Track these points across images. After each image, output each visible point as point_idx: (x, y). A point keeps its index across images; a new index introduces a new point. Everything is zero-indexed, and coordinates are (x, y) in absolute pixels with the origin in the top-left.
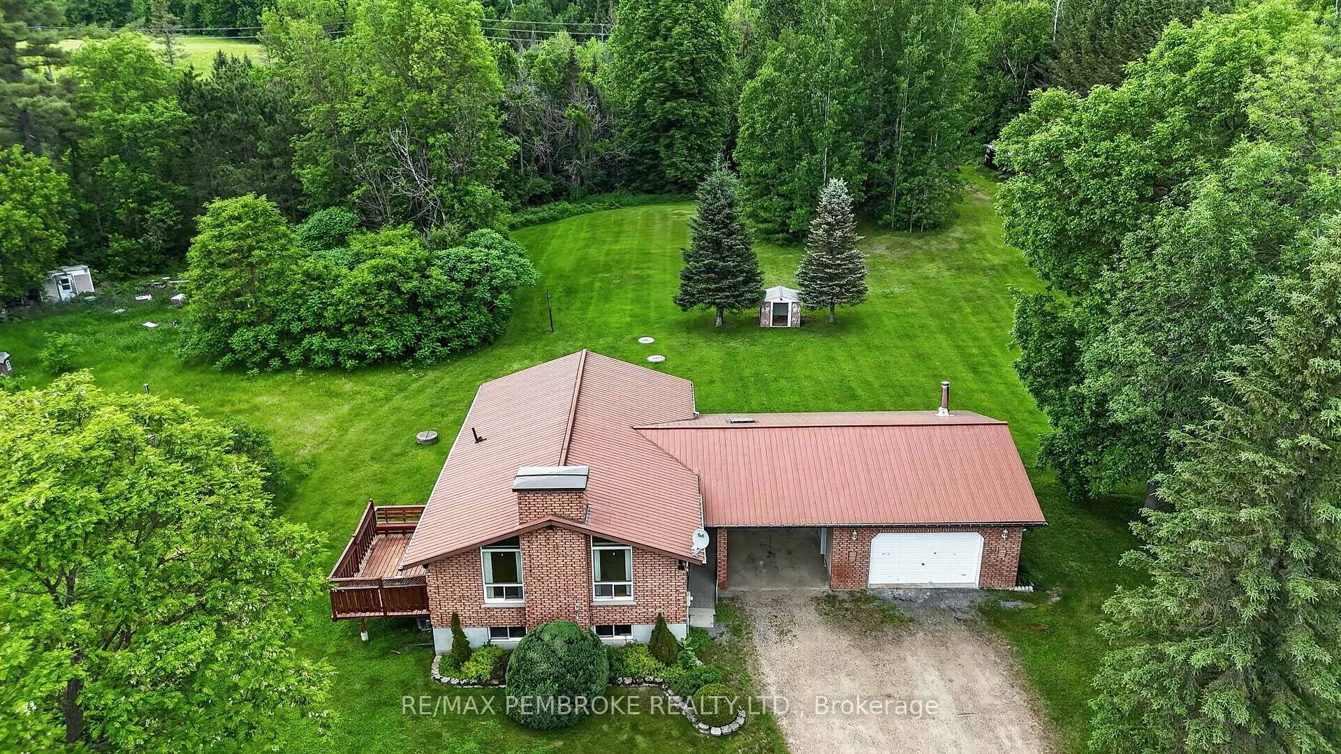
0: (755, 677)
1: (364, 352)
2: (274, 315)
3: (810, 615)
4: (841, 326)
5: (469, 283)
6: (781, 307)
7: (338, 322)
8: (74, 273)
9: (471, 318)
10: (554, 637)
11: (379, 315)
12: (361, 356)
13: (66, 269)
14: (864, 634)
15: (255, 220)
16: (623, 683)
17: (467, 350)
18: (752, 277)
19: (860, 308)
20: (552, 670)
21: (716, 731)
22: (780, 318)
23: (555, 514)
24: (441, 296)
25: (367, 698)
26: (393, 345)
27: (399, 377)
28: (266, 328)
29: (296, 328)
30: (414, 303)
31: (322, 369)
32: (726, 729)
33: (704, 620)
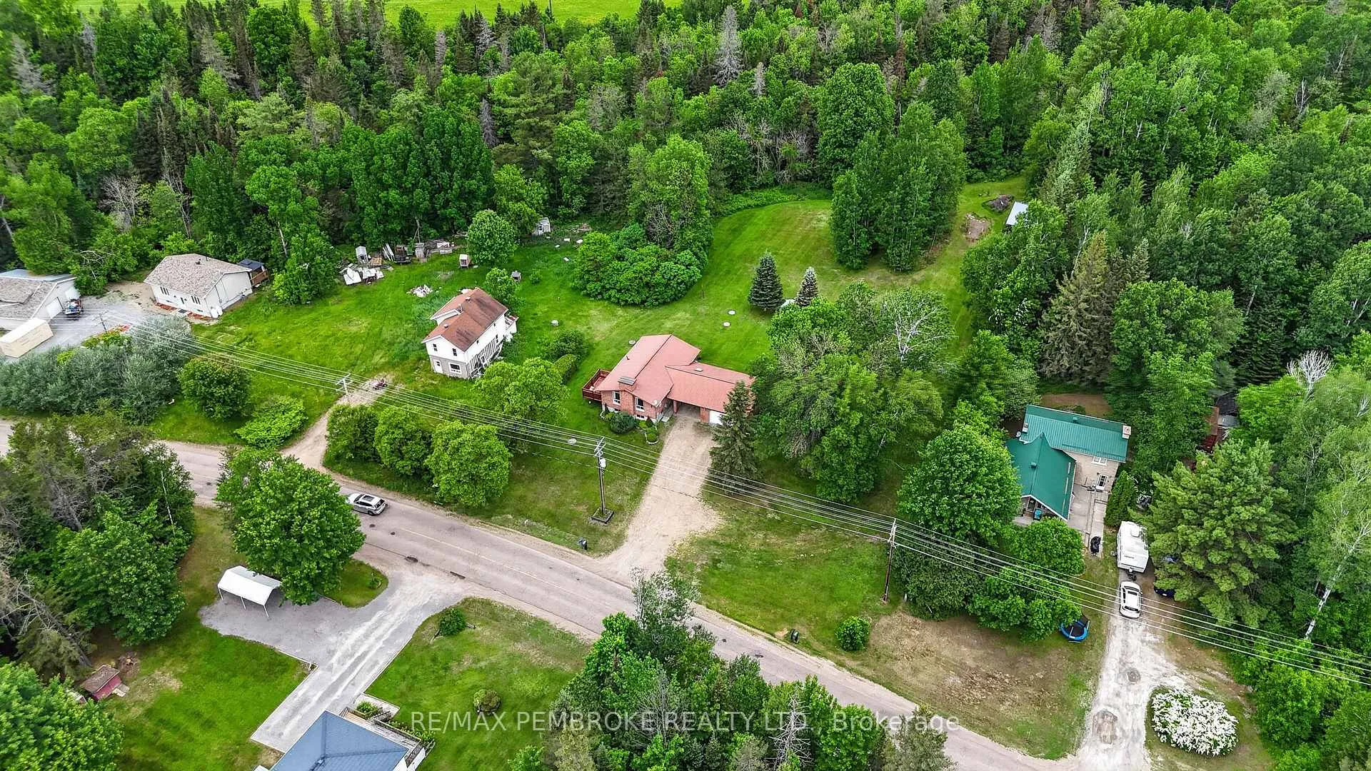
0: (667, 435)
1: (628, 300)
2: (601, 280)
3: (690, 426)
5: (669, 280)
7: (621, 288)
8: (544, 224)
9: (668, 292)
10: (620, 414)
11: (634, 288)
12: (626, 302)
16: (638, 428)
17: (665, 303)
20: (617, 420)
21: (649, 443)
24: (657, 284)
26: (637, 299)
27: (638, 311)
28: (598, 284)
29: (608, 286)
30: (648, 285)
31: (613, 302)
32: (651, 443)
33: (666, 420)
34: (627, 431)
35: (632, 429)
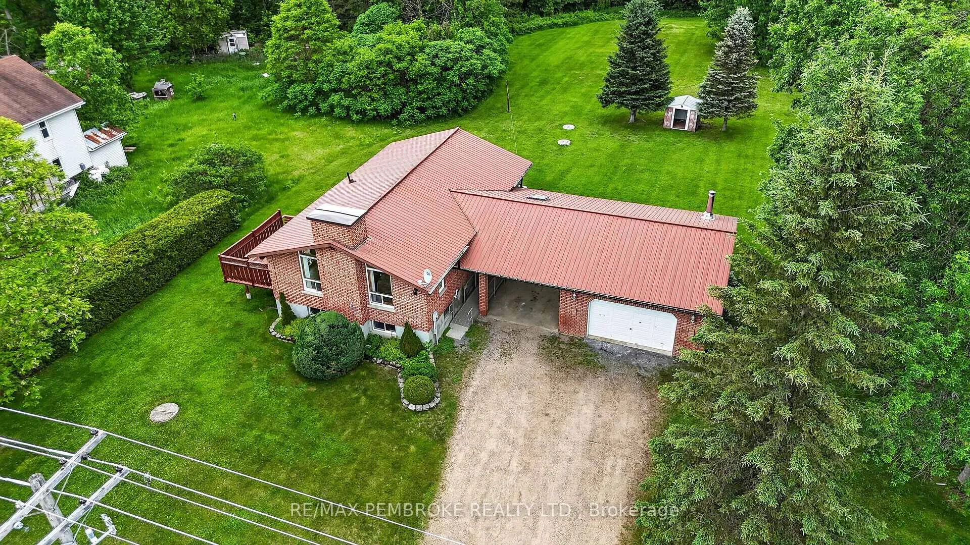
0: (465, 379)
1: (365, 110)
2: (316, 77)
3: (531, 347)
4: (730, 134)
5: (445, 68)
6: (680, 113)
7: (351, 87)
8: (237, 36)
9: (444, 94)
10: (323, 321)
11: (377, 85)
12: (363, 112)
13: (232, 32)
14: (560, 369)
15: (309, 8)
16: (376, 362)
17: (438, 118)
18: (661, 85)
19: (748, 121)
20: (315, 342)
21: (412, 407)
22: (679, 120)
23: (334, 240)
24: (422, 76)
25: (228, 333)
26: (384, 107)
27: (386, 131)
28: (309, 85)
29: (326, 87)
30: (403, 79)
31: (340, 118)
32: (419, 408)
33: (458, 333)
34: (343, 373)
35: (359, 365)
